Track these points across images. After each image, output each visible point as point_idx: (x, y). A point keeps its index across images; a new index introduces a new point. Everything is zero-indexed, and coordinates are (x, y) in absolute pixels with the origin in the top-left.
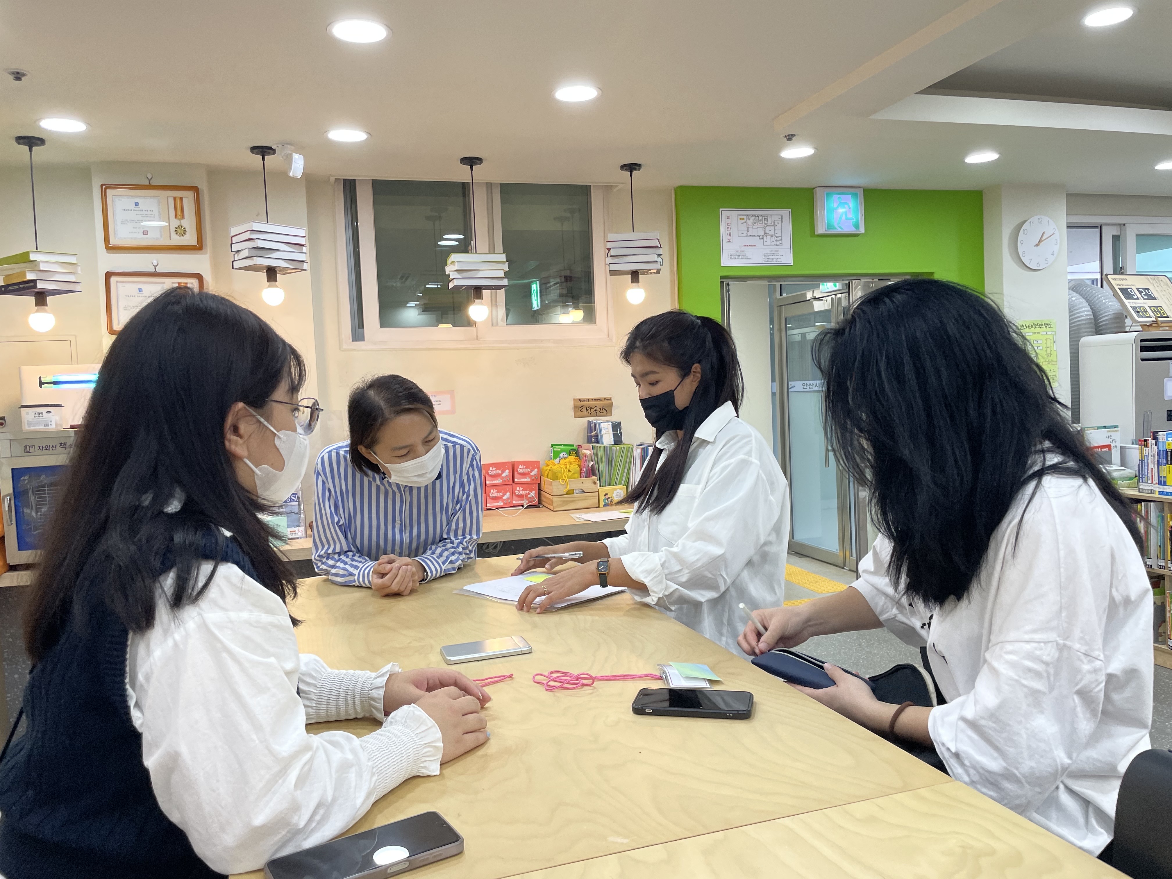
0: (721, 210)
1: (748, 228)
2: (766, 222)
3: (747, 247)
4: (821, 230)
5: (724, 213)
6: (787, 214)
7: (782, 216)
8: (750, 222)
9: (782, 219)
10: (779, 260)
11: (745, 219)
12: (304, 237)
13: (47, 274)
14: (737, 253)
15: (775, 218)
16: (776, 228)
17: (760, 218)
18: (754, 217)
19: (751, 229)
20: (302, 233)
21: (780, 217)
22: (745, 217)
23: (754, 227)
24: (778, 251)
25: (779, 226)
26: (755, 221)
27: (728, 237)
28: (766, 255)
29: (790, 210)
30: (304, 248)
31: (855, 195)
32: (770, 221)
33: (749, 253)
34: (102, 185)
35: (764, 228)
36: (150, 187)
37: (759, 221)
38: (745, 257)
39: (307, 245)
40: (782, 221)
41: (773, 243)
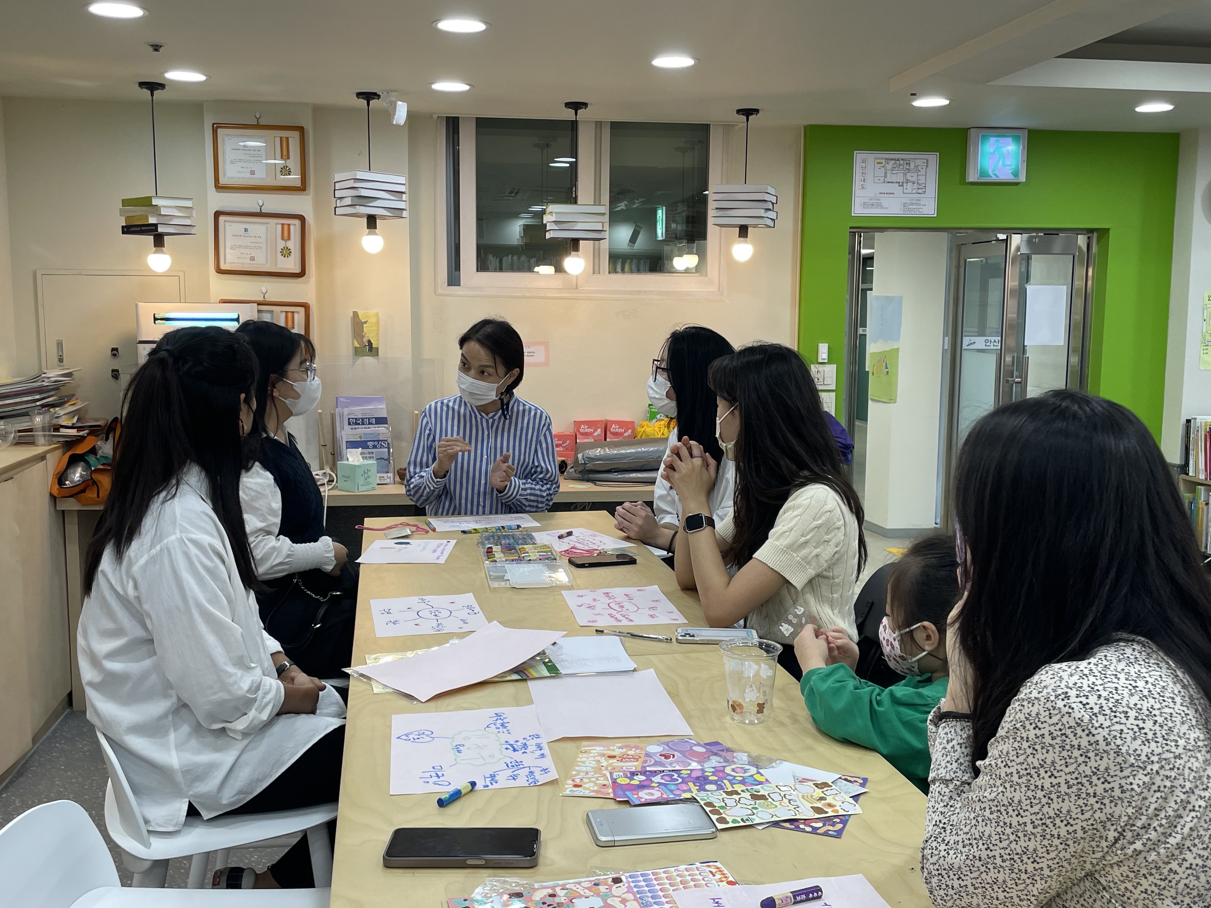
0: (855, 152)
1: (885, 173)
2: (907, 167)
3: (883, 195)
4: (972, 177)
5: (859, 157)
6: (933, 159)
7: (927, 161)
8: (889, 167)
9: (927, 163)
10: (920, 210)
11: (884, 163)
12: (404, 184)
13: (166, 217)
14: (871, 201)
15: (918, 162)
16: (919, 173)
17: (901, 162)
18: (893, 162)
19: (888, 175)
20: (402, 180)
21: (925, 161)
22: (883, 161)
23: (893, 172)
24: (919, 200)
25: (923, 172)
26: (895, 166)
27: (863, 183)
28: (905, 205)
29: (938, 154)
30: (404, 195)
31: (1017, 138)
32: (912, 166)
33: (885, 201)
34: (213, 124)
35: (905, 174)
36: (258, 126)
37: (900, 165)
38: (879, 205)
39: (407, 192)
40: (927, 166)
41: (914, 191)
